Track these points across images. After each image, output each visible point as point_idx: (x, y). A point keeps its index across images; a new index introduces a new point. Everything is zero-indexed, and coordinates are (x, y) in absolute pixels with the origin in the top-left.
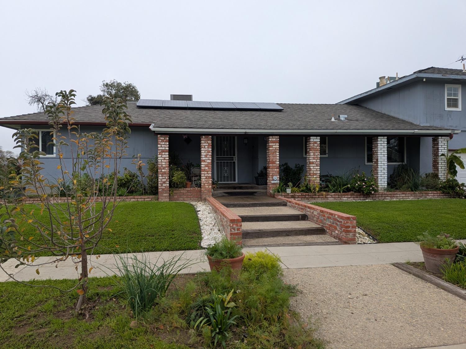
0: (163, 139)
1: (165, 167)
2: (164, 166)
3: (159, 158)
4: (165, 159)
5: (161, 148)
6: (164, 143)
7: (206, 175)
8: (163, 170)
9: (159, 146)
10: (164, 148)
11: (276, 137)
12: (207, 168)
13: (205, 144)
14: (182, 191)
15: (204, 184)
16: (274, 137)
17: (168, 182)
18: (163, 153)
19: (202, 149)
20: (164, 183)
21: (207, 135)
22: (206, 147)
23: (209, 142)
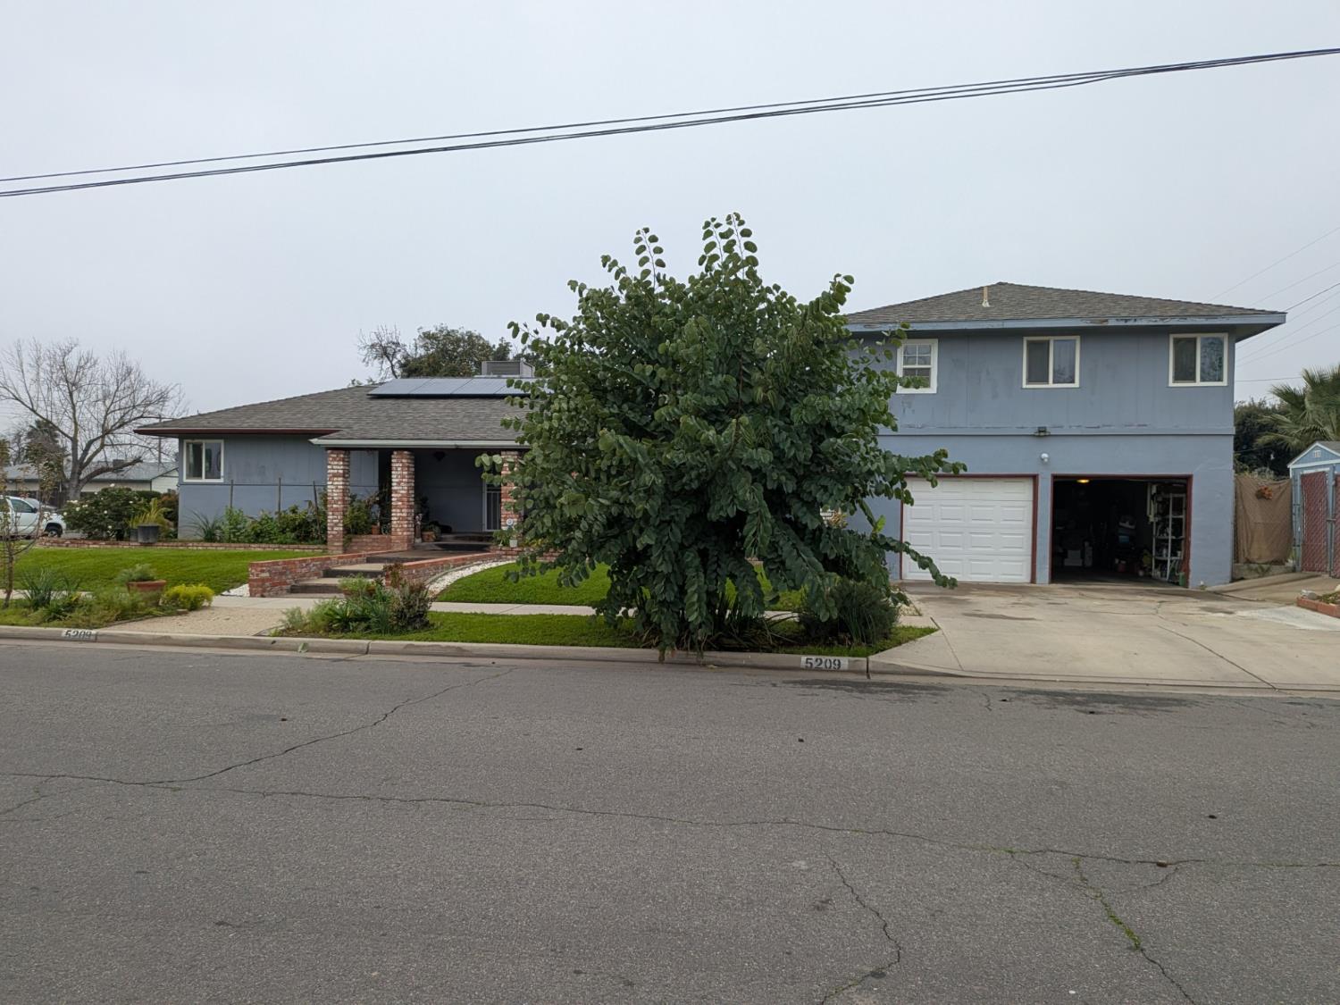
0: (335, 456)
1: (338, 501)
2: (335, 498)
3: (329, 487)
4: (337, 488)
5: (332, 471)
6: (336, 463)
7: (398, 514)
8: (335, 506)
9: (329, 467)
10: (336, 471)
11: (512, 453)
12: (400, 503)
13: (397, 465)
14: (364, 540)
15: (396, 529)
16: (508, 453)
17: (341, 525)
18: (335, 479)
19: (393, 472)
20: (336, 525)
21: (400, 449)
22: (399, 469)
23: (404, 461)
